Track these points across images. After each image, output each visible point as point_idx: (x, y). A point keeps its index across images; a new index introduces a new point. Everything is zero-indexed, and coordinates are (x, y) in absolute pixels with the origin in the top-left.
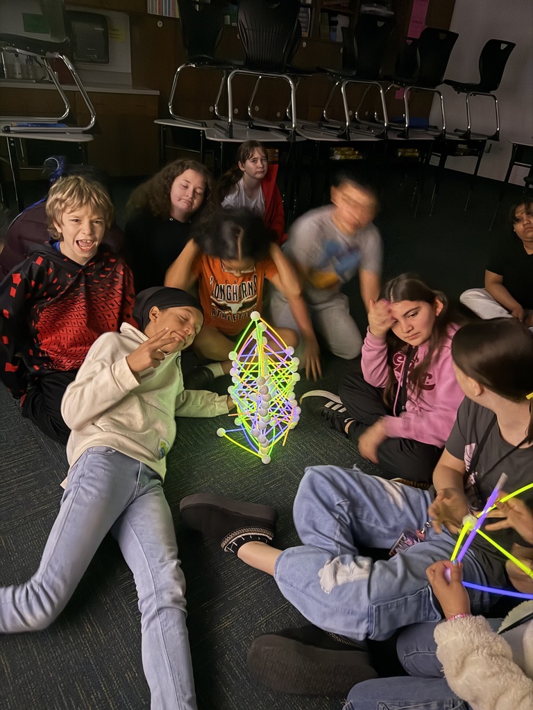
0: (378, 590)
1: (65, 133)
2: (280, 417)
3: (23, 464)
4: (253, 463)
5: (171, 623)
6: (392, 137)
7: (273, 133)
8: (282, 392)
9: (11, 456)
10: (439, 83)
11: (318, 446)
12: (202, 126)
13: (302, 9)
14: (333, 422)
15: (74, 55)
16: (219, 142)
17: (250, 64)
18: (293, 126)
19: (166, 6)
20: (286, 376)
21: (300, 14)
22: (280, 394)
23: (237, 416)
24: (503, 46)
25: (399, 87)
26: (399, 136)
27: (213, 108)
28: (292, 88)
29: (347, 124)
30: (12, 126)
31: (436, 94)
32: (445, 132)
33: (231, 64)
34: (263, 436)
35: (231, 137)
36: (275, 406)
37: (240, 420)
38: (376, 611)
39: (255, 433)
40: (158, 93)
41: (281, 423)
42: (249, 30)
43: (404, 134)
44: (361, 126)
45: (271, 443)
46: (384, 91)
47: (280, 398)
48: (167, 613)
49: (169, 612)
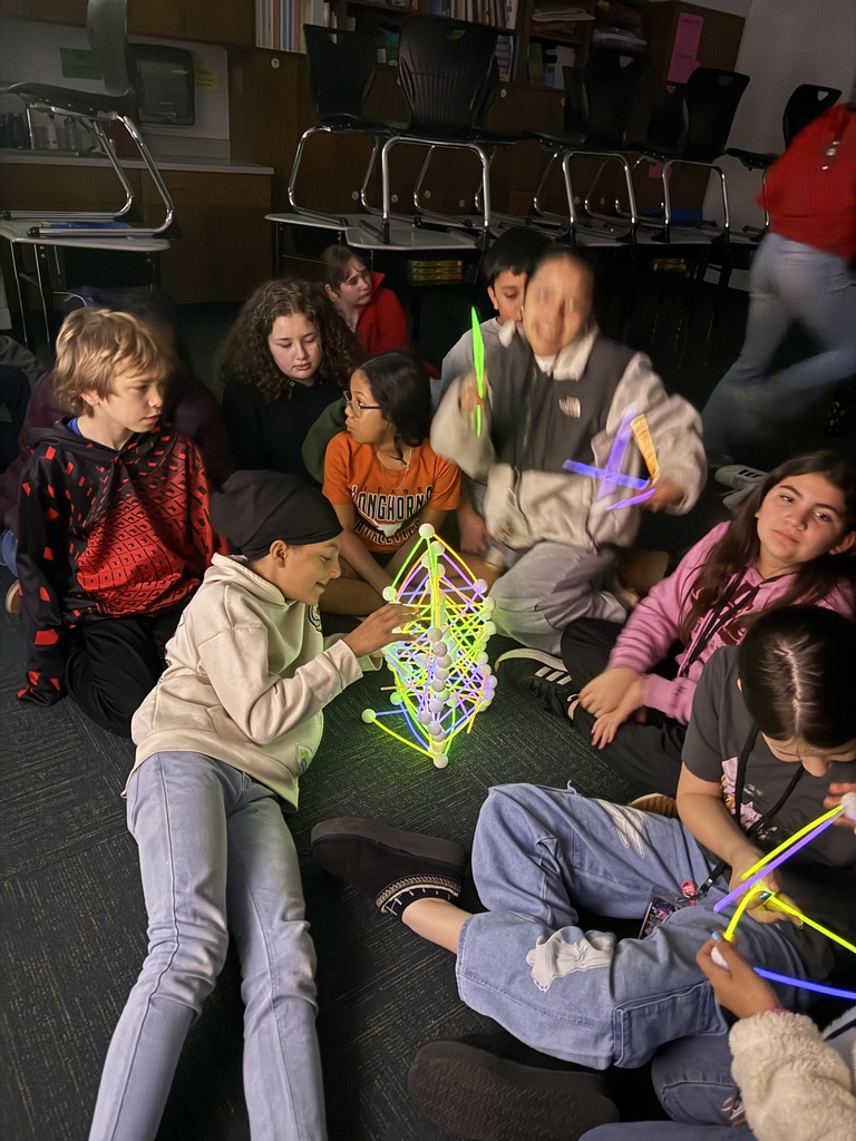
0: (627, 985)
1: (125, 237)
2: (464, 692)
3: (53, 766)
4: (420, 766)
5: (293, 1023)
6: (644, 239)
7: (453, 235)
8: (467, 652)
9: (36, 753)
10: (717, 155)
11: (525, 740)
12: (342, 225)
13: (500, 38)
14: (548, 700)
15: (141, 112)
16: (368, 250)
17: (417, 128)
18: (486, 224)
19: (285, 36)
20: (474, 627)
21: (498, 46)
22: (464, 656)
23: (395, 690)
24: (822, 96)
25: (653, 160)
26: (654, 239)
27: (357, 194)
28: (484, 164)
29: (572, 220)
30: (43, 227)
31: (714, 172)
32: (729, 232)
33: (387, 127)
34: (436, 724)
35: (387, 242)
36: (456, 675)
37: (398, 697)
38: (624, 1020)
39: (423, 717)
40: (271, 171)
41: (466, 702)
42: (416, 73)
43: (662, 234)
44: (594, 221)
45: (449, 734)
46: (630, 168)
47: (464, 662)
48: (287, 1008)
49: (290, 1004)
